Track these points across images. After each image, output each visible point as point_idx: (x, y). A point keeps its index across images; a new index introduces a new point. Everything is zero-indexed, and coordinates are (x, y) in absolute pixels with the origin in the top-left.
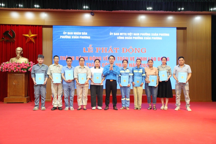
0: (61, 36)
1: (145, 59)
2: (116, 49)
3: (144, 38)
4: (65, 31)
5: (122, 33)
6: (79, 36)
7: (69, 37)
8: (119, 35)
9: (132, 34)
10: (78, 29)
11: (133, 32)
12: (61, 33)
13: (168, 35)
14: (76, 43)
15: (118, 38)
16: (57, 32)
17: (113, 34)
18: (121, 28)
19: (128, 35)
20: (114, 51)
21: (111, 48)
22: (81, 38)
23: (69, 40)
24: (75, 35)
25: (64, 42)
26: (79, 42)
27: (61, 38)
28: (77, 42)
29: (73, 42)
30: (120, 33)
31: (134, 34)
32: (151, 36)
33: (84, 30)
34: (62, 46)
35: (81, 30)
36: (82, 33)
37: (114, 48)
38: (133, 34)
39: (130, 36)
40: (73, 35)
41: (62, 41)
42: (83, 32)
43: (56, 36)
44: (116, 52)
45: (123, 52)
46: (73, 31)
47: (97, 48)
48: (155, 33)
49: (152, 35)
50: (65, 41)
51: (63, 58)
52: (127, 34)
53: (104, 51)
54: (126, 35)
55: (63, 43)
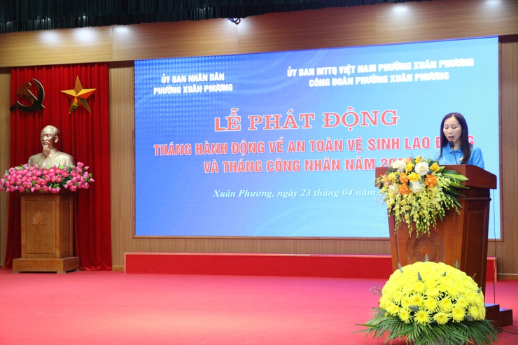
0: (155, 89)
1: (393, 143)
2: (307, 116)
3: (389, 79)
4: (165, 73)
5: (322, 69)
6: (203, 86)
7: (177, 90)
8: (313, 74)
9: (353, 67)
10: (200, 64)
11: (356, 64)
12: (156, 79)
13: (469, 62)
14: (196, 106)
15: (311, 83)
16: (145, 77)
17: (297, 73)
18: (321, 53)
19: (341, 72)
20: (301, 124)
21: (290, 116)
22: (208, 91)
23: (176, 97)
24: (192, 84)
25: (164, 105)
26: (202, 101)
27: (155, 93)
28: (197, 103)
29: (187, 104)
30: (318, 69)
31: (359, 67)
32: (413, 72)
33: (215, 66)
34: (159, 116)
35: (208, 66)
36: (211, 75)
37: (301, 116)
38: (356, 69)
39: (347, 76)
40: (188, 83)
41: (159, 103)
42: (213, 71)
43: (143, 89)
44: (307, 126)
45: (327, 125)
46: (187, 73)
47: (252, 118)
48: (427, 61)
49: (416, 67)
50: (166, 102)
51: (162, 150)
52: (338, 70)
53: (272, 125)
54: (335, 73)
55: (162, 107)
